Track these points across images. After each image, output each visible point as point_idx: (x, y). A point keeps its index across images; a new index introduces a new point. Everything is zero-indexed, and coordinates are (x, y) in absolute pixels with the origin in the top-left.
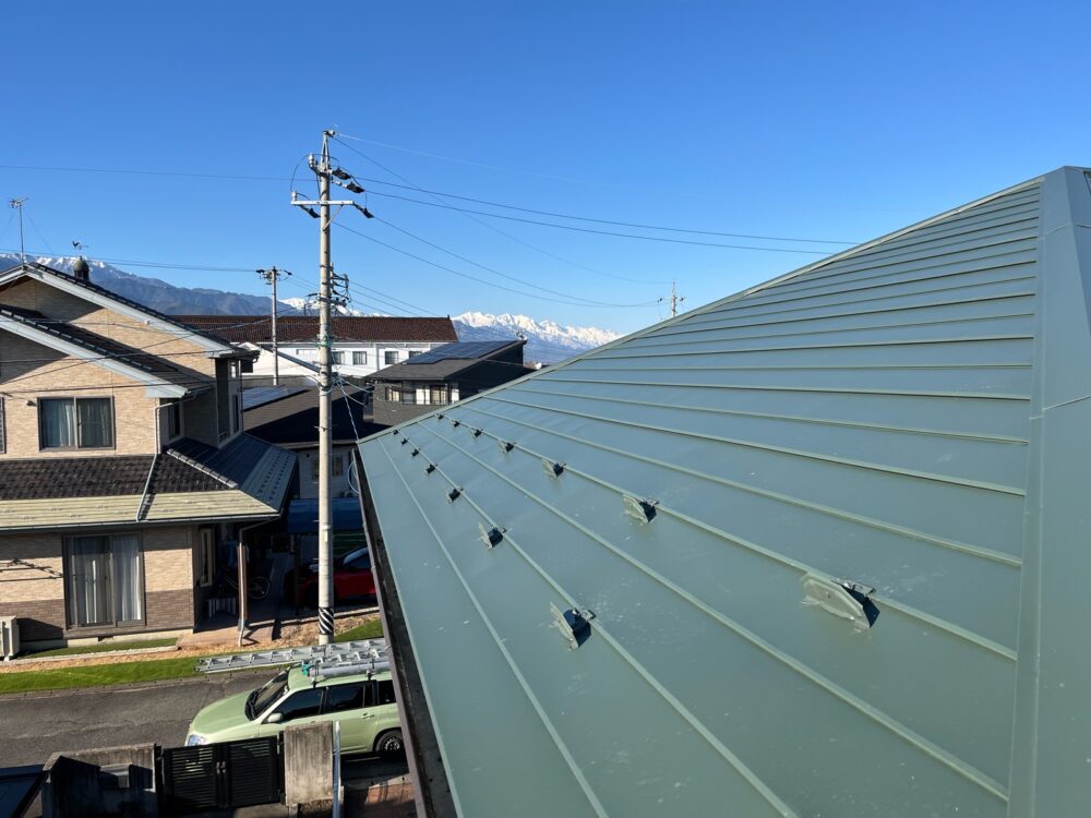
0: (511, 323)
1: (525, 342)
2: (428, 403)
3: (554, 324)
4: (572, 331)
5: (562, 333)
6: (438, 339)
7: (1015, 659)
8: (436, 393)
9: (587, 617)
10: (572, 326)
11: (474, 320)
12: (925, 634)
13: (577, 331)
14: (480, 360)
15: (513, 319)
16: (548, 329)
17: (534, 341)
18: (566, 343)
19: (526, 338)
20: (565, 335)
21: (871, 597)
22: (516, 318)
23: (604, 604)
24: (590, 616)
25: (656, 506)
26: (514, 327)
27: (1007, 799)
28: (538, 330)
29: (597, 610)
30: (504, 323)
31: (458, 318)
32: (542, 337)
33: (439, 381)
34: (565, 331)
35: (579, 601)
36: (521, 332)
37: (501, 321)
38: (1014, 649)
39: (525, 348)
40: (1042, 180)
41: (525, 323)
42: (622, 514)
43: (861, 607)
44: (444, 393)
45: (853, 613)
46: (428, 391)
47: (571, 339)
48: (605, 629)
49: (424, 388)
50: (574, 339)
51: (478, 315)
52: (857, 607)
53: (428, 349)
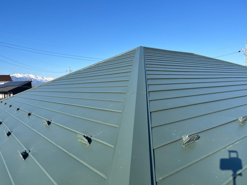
0: (28, 76)
1: (32, 81)
2: (3, 98)
3: (40, 76)
4: (45, 78)
5: (43, 79)
6: (6, 81)
7: (113, 147)
8: (6, 95)
9: (28, 152)
10: (45, 77)
11: (17, 76)
12: (99, 144)
13: (47, 78)
14: (18, 86)
15: (29, 75)
16: (39, 78)
17: (35, 81)
18: (44, 81)
19: (32, 80)
20: (44, 79)
21: (91, 138)
22: (30, 75)
23: (33, 148)
24: (29, 151)
25: (51, 122)
26: (29, 77)
27: (106, 179)
28: (36, 78)
29: (31, 150)
30: (26, 76)
31: (13, 75)
32: (37, 80)
33: (7, 92)
34: (44, 78)
35: (27, 149)
36: (31, 79)
37: (25, 76)
38: (113, 145)
39: (32, 83)
40: (136, 49)
41: (32, 76)
42: (43, 124)
43: (87, 140)
44: (8, 95)
45: (86, 142)
46: (3, 95)
47: (45, 80)
48: (31, 154)
49: (2, 94)
50: (46, 80)
51: (19, 74)
52: (86, 140)
53: (4, 83)
